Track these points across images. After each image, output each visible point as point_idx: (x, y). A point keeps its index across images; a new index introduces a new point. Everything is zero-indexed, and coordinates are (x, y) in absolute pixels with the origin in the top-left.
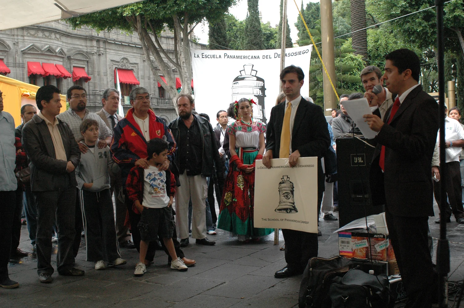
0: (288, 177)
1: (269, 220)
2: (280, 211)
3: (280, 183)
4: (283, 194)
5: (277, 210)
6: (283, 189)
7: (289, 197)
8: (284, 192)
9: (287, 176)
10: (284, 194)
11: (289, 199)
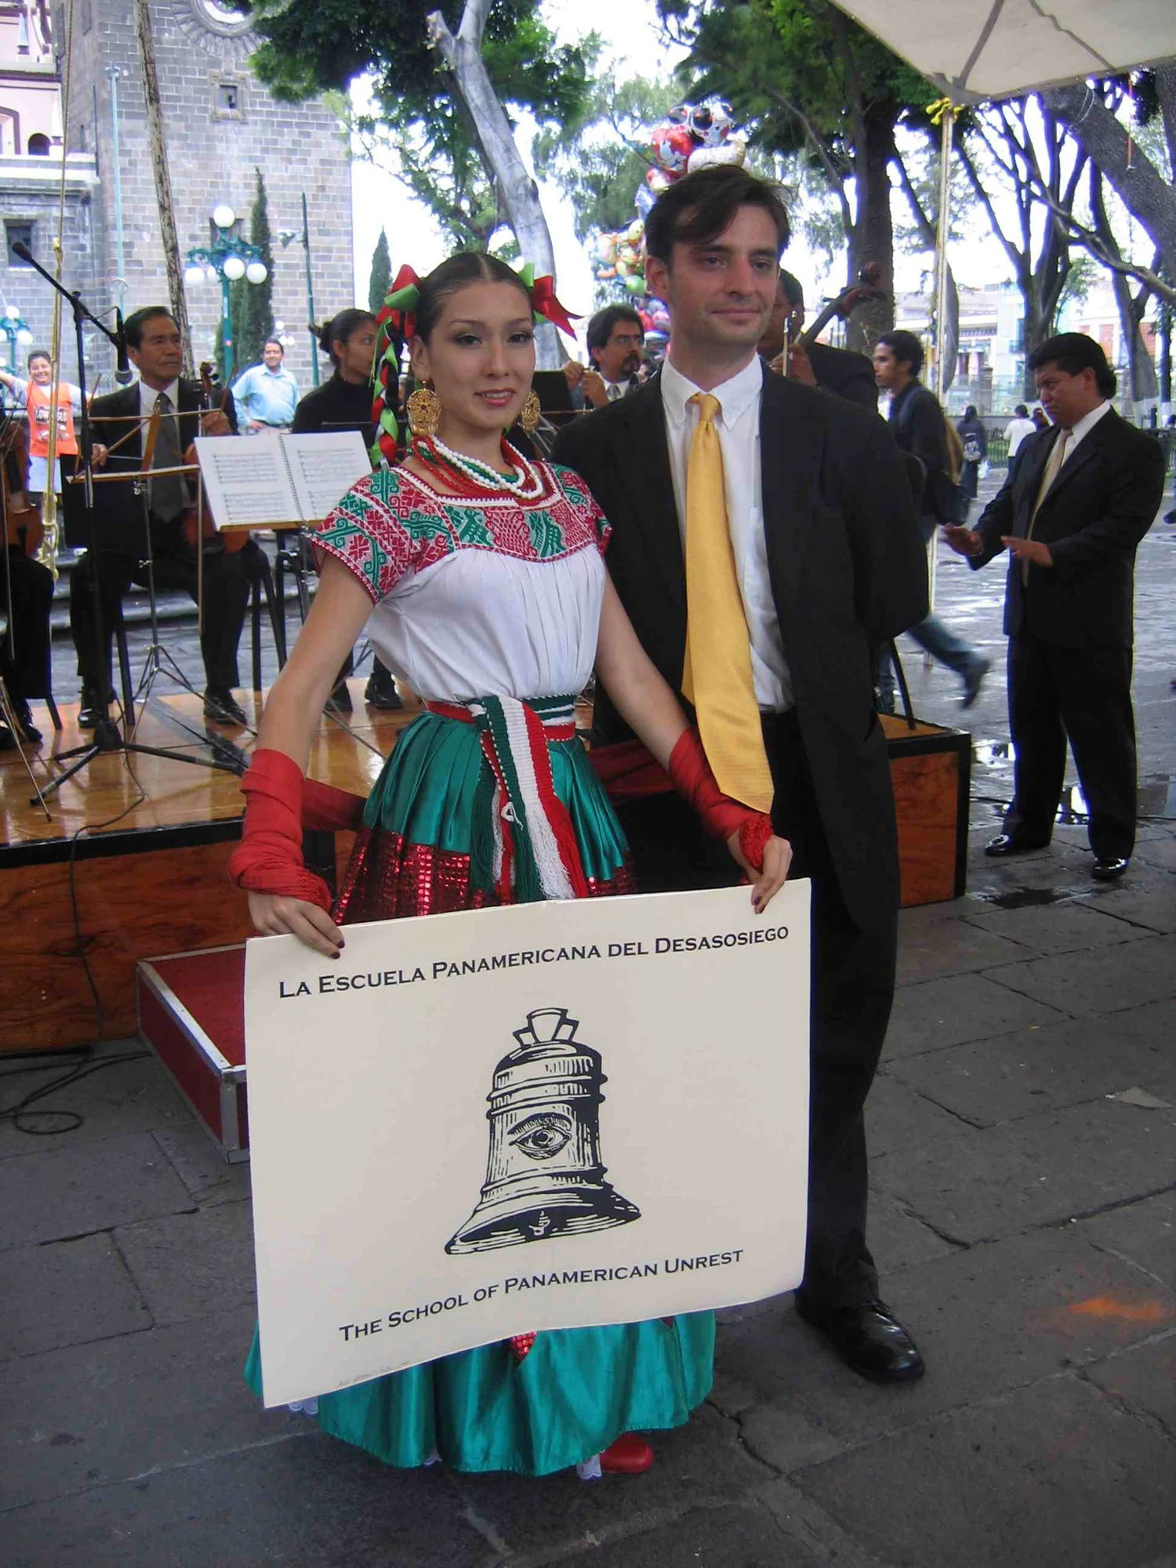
0: (564, 1020)
1: (395, 1320)
2: (481, 1244)
3: (506, 1063)
4: (512, 1132)
5: (461, 1246)
6: (516, 1097)
7: (558, 1139)
8: (522, 1115)
9: (564, 1012)
10: (520, 1126)
11: (553, 1153)
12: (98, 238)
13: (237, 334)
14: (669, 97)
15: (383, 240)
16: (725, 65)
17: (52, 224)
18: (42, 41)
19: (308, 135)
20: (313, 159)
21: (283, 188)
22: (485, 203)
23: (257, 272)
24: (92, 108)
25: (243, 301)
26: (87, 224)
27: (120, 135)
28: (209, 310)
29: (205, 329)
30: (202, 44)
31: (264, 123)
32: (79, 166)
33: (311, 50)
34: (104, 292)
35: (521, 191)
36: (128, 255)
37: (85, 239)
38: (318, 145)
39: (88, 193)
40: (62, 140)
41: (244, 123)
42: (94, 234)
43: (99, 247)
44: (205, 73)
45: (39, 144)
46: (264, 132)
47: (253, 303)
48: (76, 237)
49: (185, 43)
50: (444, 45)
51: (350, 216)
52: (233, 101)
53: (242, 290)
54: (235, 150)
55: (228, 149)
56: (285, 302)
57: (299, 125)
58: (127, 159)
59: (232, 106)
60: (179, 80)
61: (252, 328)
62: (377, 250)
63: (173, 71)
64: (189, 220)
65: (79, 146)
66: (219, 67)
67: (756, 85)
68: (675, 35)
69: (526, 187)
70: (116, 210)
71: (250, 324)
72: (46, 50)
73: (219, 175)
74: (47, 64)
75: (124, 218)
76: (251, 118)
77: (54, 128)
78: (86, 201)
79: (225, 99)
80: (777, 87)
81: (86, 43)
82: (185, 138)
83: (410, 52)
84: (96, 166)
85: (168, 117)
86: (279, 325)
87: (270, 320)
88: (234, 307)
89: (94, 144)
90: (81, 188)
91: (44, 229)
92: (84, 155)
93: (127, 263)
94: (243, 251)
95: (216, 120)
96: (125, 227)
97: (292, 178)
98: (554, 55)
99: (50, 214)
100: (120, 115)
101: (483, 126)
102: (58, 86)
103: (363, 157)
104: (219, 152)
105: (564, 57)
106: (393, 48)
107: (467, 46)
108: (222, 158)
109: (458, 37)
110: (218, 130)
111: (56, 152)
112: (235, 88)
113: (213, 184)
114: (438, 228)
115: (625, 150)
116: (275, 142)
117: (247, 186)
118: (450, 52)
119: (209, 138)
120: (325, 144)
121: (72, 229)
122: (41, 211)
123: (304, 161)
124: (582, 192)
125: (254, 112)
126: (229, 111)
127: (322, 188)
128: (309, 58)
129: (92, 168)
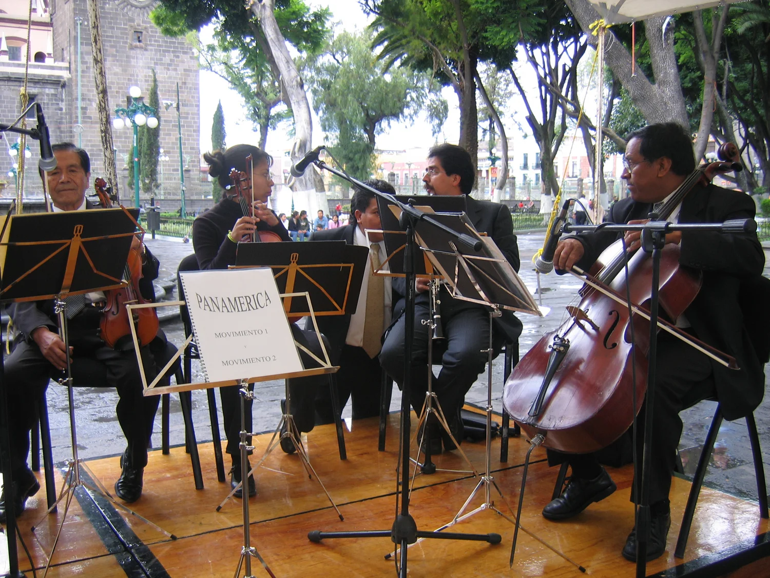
12: (69, 105)
13: (140, 154)
14: (362, 42)
15: (220, 108)
16: (398, 23)
17: (46, 97)
18: (44, 7)
19: (178, 57)
20: (180, 69)
21: (165, 82)
22: (269, 91)
23: (152, 122)
24: (68, 40)
25: (143, 138)
26: (64, 97)
27: (82, 53)
28: (125, 142)
29: (123, 151)
30: (125, 10)
31: (155, 50)
32: (60, 68)
33: (184, 9)
34: (71, 132)
35: (295, 83)
36: (84, 113)
37: (63, 105)
38: (183, 62)
39: (65, 82)
40: (52, 55)
41: (146, 50)
42: (67, 103)
43: (70, 109)
44: (126, 25)
45: (40, 57)
46: (156, 55)
47: (149, 139)
48: (58, 104)
49: (117, 10)
50: (254, 7)
51: (199, 98)
52: (141, 38)
53: (143, 132)
54: (141, 63)
55: (137, 63)
56: (164, 139)
57: (173, 52)
58: (85, 66)
59: (140, 41)
60: (113, 28)
61: (148, 152)
62: (216, 113)
63: (110, 23)
64: (116, 97)
65: (61, 59)
66: (134, 22)
67: (414, 34)
68: (372, 8)
69: (297, 81)
70: (79, 91)
71: (147, 150)
72: (45, 11)
73: (132, 75)
74: (46, 17)
75: (83, 95)
76: (150, 48)
77: (48, 49)
78: (64, 86)
79: (136, 37)
80: (424, 35)
81: (66, 8)
82: (115, 56)
83: (235, 12)
84: (69, 69)
85: (107, 46)
86: (162, 150)
87: (158, 148)
88: (139, 140)
89: (68, 58)
90: (61, 80)
91: (41, 99)
92: (63, 63)
93: (84, 118)
94: (145, 110)
95: (132, 48)
96: (83, 99)
97: (170, 78)
98: (308, 18)
99: (45, 92)
100: (82, 44)
101: (275, 49)
102: (51, 29)
103: (206, 67)
104: (133, 64)
105: (313, 18)
106: (227, 9)
107: (267, 8)
108: (134, 67)
109: (262, 4)
110: (132, 53)
111: (49, 61)
112: (141, 32)
113: (129, 80)
114: (244, 103)
115: (338, 67)
116: (161, 60)
117: (146, 81)
118: (257, 11)
119: (128, 57)
120: (186, 61)
121: (56, 100)
122: (40, 90)
123: (175, 70)
124: (317, 88)
125: (151, 45)
126: (138, 43)
127: (185, 83)
128: (182, 13)
129: (67, 70)
